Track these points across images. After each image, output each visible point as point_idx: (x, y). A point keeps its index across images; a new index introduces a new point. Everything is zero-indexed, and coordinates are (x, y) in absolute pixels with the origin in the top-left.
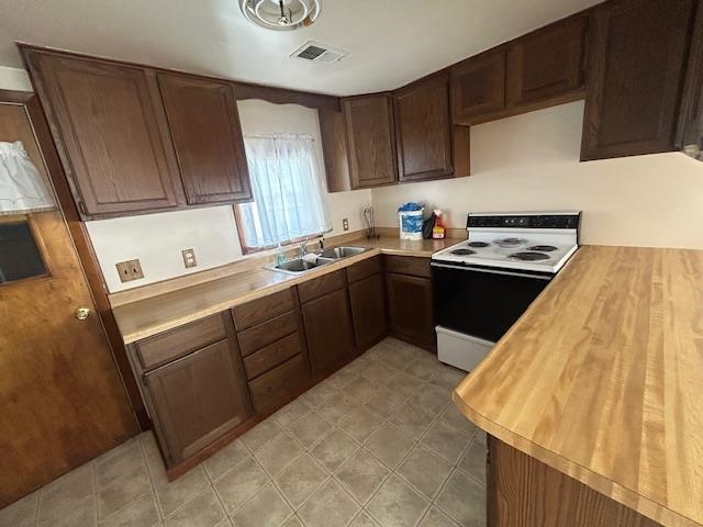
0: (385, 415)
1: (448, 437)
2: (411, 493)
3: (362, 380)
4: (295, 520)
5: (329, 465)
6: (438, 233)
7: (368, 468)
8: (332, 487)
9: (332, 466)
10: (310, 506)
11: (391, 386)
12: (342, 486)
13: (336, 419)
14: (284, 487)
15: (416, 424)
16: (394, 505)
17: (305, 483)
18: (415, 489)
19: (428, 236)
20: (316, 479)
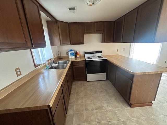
0: (90, 95)
1: (102, 91)
2: (107, 102)
3: (77, 92)
4: (99, 124)
5: (92, 110)
6: (78, 56)
7: (98, 104)
8: (97, 112)
9: (93, 109)
10: (98, 119)
11: (84, 90)
12: (98, 111)
13: (82, 102)
14: (90, 122)
15: (96, 93)
16: (107, 106)
17: (92, 117)
18: (106, 101)
19: (76, 57)
20: (93, 114)
